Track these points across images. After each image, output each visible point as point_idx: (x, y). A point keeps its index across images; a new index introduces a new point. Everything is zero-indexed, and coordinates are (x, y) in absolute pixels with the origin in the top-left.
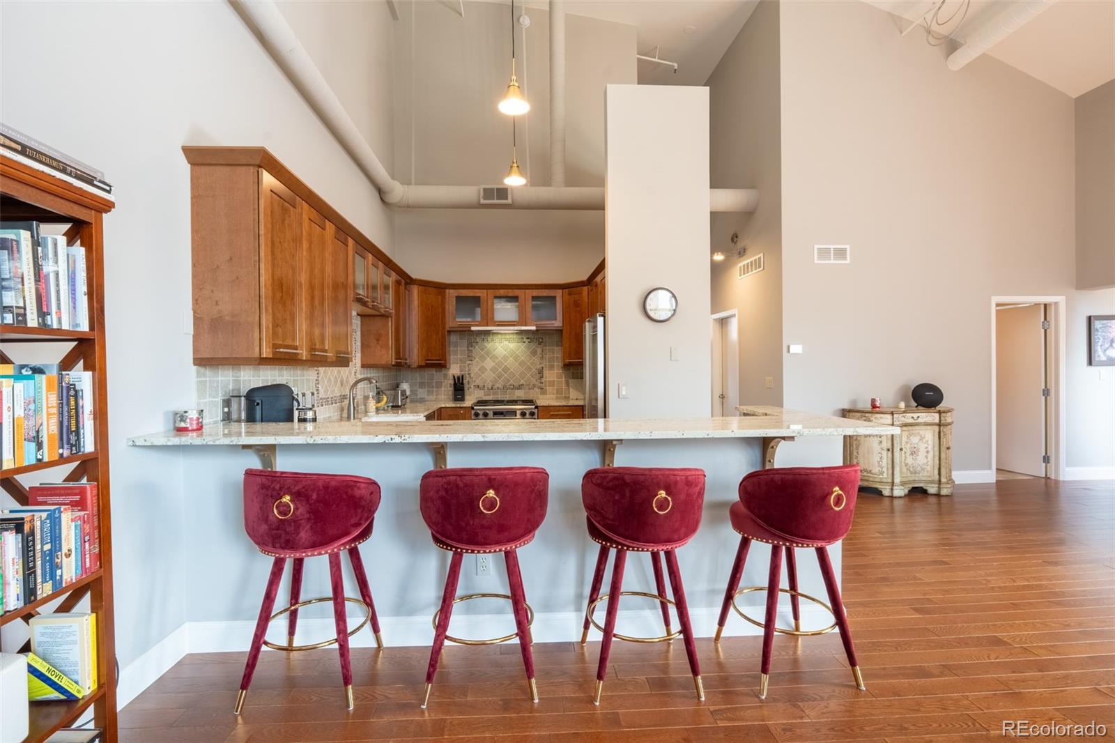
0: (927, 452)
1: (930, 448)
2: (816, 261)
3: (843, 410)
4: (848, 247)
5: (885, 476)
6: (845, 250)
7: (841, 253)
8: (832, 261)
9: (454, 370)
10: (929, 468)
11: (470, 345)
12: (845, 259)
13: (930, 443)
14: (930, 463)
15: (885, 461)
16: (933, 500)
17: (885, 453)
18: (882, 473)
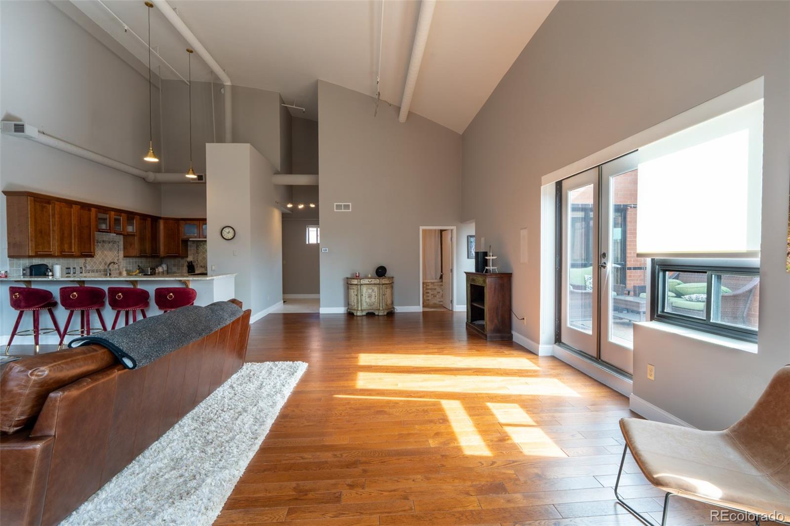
0: (375, 296)
1: (376, 295)
2: (335, 210)
3: (347, 278)
4: (350, 204)
5: (355, 307)
6: (349, 205)
7: (347, 207)
8: (343, 210)
9: (190, 259)
10: (376, 303)
11: (197, 247)
12: (349, 209)
13: (376, 292)
14: (377, 301)
15: (355, 300)
16: (376, 317)
17: (355, 297)
18: (354, 305)
